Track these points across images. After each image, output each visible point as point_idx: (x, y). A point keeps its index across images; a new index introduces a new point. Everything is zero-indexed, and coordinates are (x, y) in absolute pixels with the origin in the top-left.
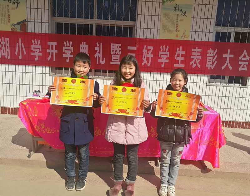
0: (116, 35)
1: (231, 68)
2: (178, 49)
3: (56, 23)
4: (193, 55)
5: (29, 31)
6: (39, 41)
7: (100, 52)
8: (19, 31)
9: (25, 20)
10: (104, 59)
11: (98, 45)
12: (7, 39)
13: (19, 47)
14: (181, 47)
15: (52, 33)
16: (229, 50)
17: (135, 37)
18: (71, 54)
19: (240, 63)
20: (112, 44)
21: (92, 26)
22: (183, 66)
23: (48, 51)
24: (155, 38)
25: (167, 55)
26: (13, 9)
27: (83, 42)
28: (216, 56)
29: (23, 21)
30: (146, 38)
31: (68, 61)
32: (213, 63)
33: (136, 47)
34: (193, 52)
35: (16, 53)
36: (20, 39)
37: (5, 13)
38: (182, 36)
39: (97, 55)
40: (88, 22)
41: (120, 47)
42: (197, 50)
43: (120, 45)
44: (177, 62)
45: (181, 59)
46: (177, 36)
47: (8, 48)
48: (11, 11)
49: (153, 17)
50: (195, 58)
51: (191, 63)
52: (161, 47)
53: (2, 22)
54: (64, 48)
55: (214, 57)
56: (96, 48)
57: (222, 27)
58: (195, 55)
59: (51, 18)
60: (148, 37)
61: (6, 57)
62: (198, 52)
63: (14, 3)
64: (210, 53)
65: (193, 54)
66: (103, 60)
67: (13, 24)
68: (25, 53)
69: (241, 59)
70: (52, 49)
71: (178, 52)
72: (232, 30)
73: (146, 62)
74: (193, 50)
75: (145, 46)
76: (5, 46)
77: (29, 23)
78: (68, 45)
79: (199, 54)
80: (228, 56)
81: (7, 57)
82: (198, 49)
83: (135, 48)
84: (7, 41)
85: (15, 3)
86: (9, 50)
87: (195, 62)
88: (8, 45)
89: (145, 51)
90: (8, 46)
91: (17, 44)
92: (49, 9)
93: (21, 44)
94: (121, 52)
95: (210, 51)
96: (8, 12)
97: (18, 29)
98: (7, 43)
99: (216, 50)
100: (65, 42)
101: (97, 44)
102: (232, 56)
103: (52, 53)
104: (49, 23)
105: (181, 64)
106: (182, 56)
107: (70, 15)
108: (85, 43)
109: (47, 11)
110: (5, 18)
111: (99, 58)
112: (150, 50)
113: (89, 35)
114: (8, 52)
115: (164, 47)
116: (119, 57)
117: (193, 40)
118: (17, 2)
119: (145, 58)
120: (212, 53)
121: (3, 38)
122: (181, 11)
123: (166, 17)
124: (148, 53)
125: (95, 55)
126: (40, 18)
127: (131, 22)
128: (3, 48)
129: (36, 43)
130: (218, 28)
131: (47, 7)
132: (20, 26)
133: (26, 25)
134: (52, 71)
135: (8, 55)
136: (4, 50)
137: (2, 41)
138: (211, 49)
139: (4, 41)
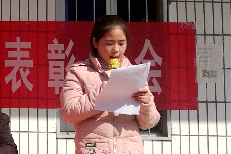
4: (10, 59)
28: (73, 58)
34: (10, 50)
42: (18, 44)
50: (17, 65)
51: (7, 79)
58: (15, 59)
62: (22, 50)
64: (56, 52)
65: (10, 54)
74: (8, 45)
79: (27, 54)
82: (21, 41)
87: (18, 76)
95: (55, 46)
99: (71, 44)
117: (6, 19)
120: (60, 52)
138: (55, 41)
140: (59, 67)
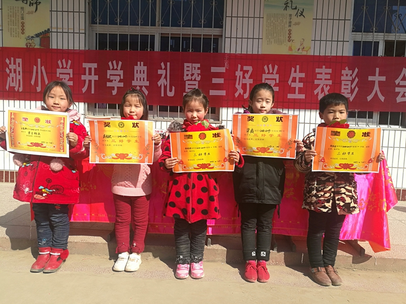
0: (192, 50)
1: (382, 98)
2: (293, 69)
3: (96, 34)
5: (54, 47)
6: (70, 62)
7: (166, 77)
8: (39, 47)
9: (49, 29)
10: (173, 88)
11: (163, 67)
12: (19, 61)
13: (37, 72)
14: (298, 66)
15: (91, 49)
16: (377, 69)
17: (223, 52)
18: (120, 81)
19: (397, 90)
20: (186, 65)
21: (153, 37)
22: (303, 96)
23: (83, 77)
24: (255, 52)
25: (275, 79)
26: (29, 13)
27: (139, 63)
28: (357, 80)
29: (45, 31)
30: (241, 54)
31: (114, 92)
32: (352, 91)
33: (224, 68)
34: (318, 73)
35: (33, 82)
36: (39, 60)
37: (17, 20)
38: (299, 49)
39: (162, 82)
40: (148, 30)
41: (198, 69)
42: (324, 70)
43: (199, 65)
44: (293, 91)
45: (298, 85)
46: (290, 49)
47: (19, 74)
48: (27, 17)
49: (251, 20)
50: (322, 83)
51: (316, 92)
52: (266, 67)
53: (13, 33)
54: (109, 72)
55: (352, 81)
56: (160, 72)
57: (364, 33)
58: (321, 79)
59: (90, 26)
60: (244, 52)
61: (16, 89)
62: (326, 74)
63: (31, 4)
64: (347, 75)
65: (319, 76)
66: (171, 91)
67: (28, 37)
68: (47, 82)
69: (399, 83)
70: (90, 74)
71: (293, 75)
72: (380, 38)
73: (242, 92)
74: (317, 70)
75: (239, 66)
76: (15, 71)
77: (54, 35)
78: (115, 67)
79: (328, 77)
80: (377, 78)
81: (18, 89)
82: (326, 68)
83: (222, 70)
84: (19, 63)
85: (33, 4)
86: (20, 77)
87: (323, 90)
88: (20, 69)
89: (239, 73)
90: (19, 72)
91: (35, 67)
92: (85, 13)
93: (41, 67)
94: (200, 76)
95: (346, 71)
96: (23, 18)
97: (36, 44)
98: (19, 66)
99: (356, 70)
100: (110, 63)
101: (162, 64)
102: (383, 79)
103: (90, 81)
104: (85, 33)
105: (299, 93)
106: (301, 80)
107: (118, 20)
108: (142, 63)
109: (82, 15)
110: (17, 28)
111: (165, 87)
112: (247, 71)
113: (149, 50)
114: (19, 80)
115: (270, 66)
116: (197, 85)
117: (317, 54)
118: (36, 3)
119: (239, 85)
120: (349, 75)
121: (12, 59)
122: (296, 8)
123: (272, 19)
124: (244, 78)
125: (158, 83)
126: (71, 26)
127: (215, 29)
128: (12, 75)
129: (65, 66)
130: (356, 35)
131: (82, 9)
132: (41, 40)
133: (49, 37)
134: (88, 110)
135: (19, 86)
136: (13, 78)
137: (10, 63)
138: (347, 68)
139: (15, 63)
140: (348, 85)
